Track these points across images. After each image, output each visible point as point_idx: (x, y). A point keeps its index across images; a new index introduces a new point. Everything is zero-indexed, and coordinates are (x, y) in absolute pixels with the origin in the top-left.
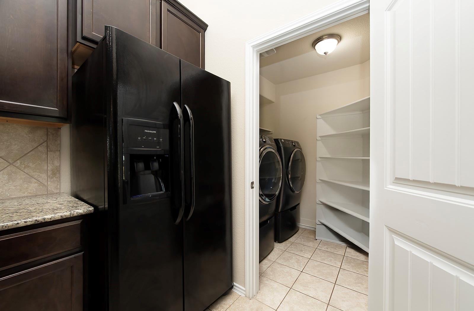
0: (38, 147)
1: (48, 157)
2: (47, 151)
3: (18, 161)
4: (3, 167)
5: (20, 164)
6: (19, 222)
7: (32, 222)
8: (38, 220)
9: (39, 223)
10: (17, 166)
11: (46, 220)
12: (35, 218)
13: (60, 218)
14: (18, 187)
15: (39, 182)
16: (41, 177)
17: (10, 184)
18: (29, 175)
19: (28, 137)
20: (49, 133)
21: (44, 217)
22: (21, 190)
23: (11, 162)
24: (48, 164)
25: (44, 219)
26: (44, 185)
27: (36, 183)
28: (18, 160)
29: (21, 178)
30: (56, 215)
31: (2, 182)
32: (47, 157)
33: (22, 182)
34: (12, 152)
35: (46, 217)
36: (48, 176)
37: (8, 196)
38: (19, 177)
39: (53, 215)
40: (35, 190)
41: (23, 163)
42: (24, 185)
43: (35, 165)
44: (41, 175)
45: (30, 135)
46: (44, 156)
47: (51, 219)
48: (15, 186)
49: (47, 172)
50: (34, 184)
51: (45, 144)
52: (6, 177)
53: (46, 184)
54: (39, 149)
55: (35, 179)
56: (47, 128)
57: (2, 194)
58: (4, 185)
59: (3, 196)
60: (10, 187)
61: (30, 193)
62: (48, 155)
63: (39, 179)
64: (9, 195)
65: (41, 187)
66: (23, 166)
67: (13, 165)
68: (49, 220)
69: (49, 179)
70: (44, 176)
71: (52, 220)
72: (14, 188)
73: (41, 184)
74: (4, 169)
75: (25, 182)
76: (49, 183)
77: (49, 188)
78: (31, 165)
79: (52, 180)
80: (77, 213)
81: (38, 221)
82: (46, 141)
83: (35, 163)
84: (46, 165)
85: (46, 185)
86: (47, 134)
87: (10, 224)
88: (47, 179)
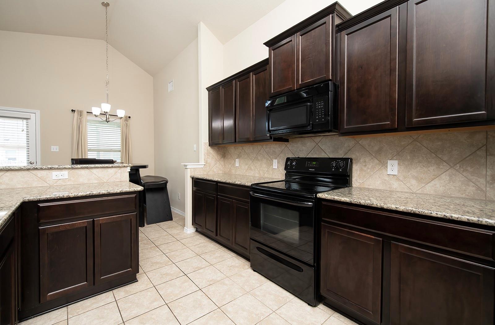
0: (477, 152)
1: (488, 161)
2: (487, 155)
3: (458, 165)
4: (445, 169)
5: (459, 167)
6: (432, 212)
7: (441, 215)
8: (446, 215)
9: (447, 218)
10: (456, 169)
11: (453, 218)
12: (444, 214)
13: (466, 221)
14: (457, 188)
15: (477, 187)
16: (479, 182)
17: (450, 184)
18: (467, 178)
19: (467, 143)
20: (489, 136)
21: (451, 215)
22: (459, 191)
23: (452, 166)
24: (488, 169)
25: (452, 216)
26: (482, 190)
27: (474, 187)
28: (458, 163)
29: (460, 180)
30: (463, 217)
31: (445, 181)
32: (486, 161)
33: (461, 184)
34: (453, 157)
35: (453, 215)
36: (487, 182)
37: (449, 195)
38: (458, 180)
39: (460, 216)
40: (472, 193)
41: (462, 167)
42: (463, 187)
43: (473, 169)
44: (479, 179)
45: (468, 141)
46: (483, 161)
47: (457, 218)
48: (454, 187)
49: (486, 177)
50: (472, 188)
51: (484, 148)
52: (448, 178)
53: (484, 189)
54: (478, 153)
55: (473, 182)
56: (487, 131)
57: (445, 191)
58: (446, 184)
59: (446, 194)
60: (451, 187)
61: (468, 196)
62: (488, 159)
63: (477, 183)
64: (449, 193)
65: (479, 191)
66: (462, 169)
67: (453, 168)
68: (456, 219)
69: (487, 185)
70: (482, 181)
71: (459, 220)
72: (453, 188)
73: (478, 188)
74: (447, 171)
75: (463, 184)
76: (488, 189)
77: (488, 194)
78: (469, 168)
79: (491, 186)
80: (486, 222)
81: (446, 217)
82: (486, 145)
83: (473, 168)
84: (485, 170)
85: (484, 191)
86: (487, 138)
87: (426, 212)
88: (485, 184)
